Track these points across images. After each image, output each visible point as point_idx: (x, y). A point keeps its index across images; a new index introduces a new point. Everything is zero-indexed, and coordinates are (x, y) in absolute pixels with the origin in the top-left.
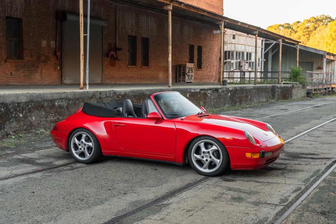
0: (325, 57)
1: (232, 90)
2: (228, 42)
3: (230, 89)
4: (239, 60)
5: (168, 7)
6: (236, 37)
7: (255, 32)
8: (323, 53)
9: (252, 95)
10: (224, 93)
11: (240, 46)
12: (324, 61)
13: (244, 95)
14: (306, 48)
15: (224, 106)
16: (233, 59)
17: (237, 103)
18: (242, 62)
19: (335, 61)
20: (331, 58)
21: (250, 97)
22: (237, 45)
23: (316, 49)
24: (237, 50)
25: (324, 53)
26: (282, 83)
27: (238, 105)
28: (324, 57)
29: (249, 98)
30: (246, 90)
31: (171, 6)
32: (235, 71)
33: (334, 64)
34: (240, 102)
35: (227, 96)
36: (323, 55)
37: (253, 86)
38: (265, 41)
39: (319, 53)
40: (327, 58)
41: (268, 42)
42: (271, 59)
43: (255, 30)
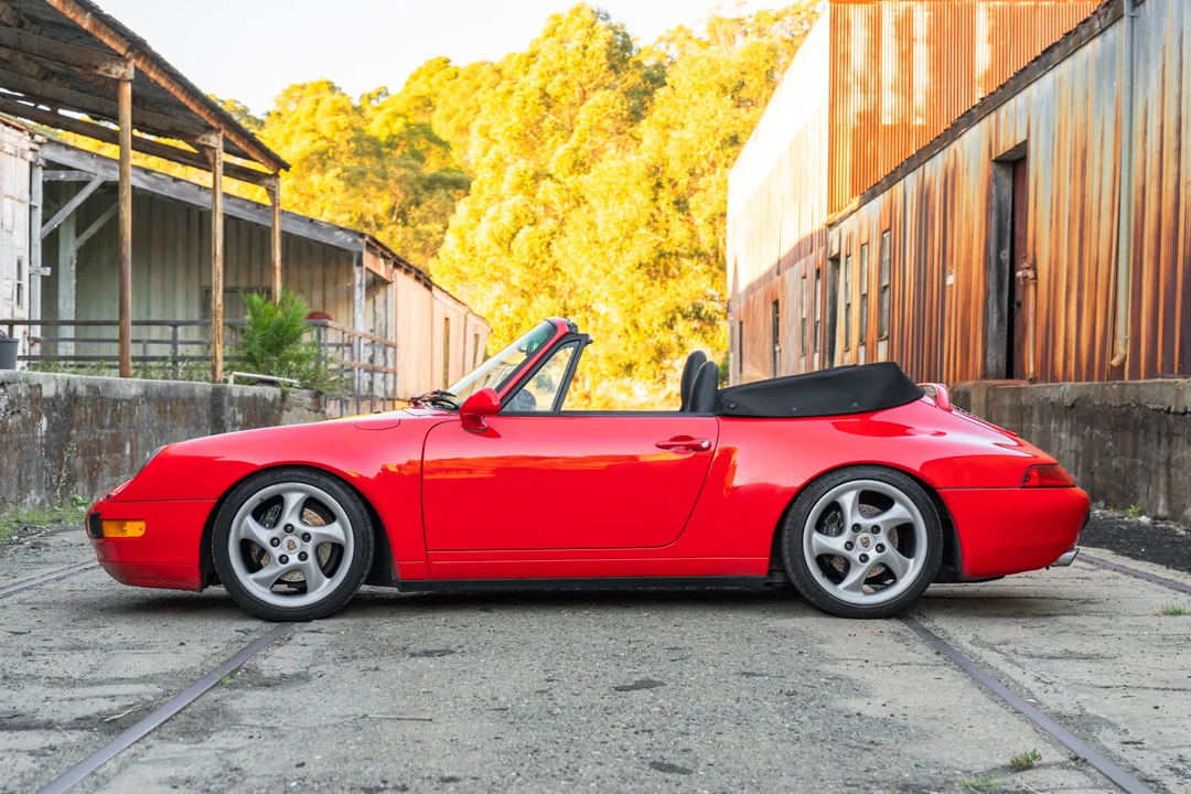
0: (360, 263)
1: (57, 396)
3: (48, 391)
7: (117, 71)
8: (350, 240)
9: (140, 439)
10: (19, 417)
12: (358, 282)
13: (105, 435)
15: (19, 502)
17: (80, 484)
20: (379, 267)
21: (132, 450)
23: (311, 221)
25: (355, 241)
26: (231, 379)
27: (83, 495)
28: (355, 262)
29: (128, 452)
30: (116, 401)
34: (91, 474)
35: (35, 437)
36: (350, 253)
37: (139, 384)
38: (44, 169)
39: (332, 243)
40: (368, 269)
41: (62, 176)
42: (73, 267)
43: (119, 58)
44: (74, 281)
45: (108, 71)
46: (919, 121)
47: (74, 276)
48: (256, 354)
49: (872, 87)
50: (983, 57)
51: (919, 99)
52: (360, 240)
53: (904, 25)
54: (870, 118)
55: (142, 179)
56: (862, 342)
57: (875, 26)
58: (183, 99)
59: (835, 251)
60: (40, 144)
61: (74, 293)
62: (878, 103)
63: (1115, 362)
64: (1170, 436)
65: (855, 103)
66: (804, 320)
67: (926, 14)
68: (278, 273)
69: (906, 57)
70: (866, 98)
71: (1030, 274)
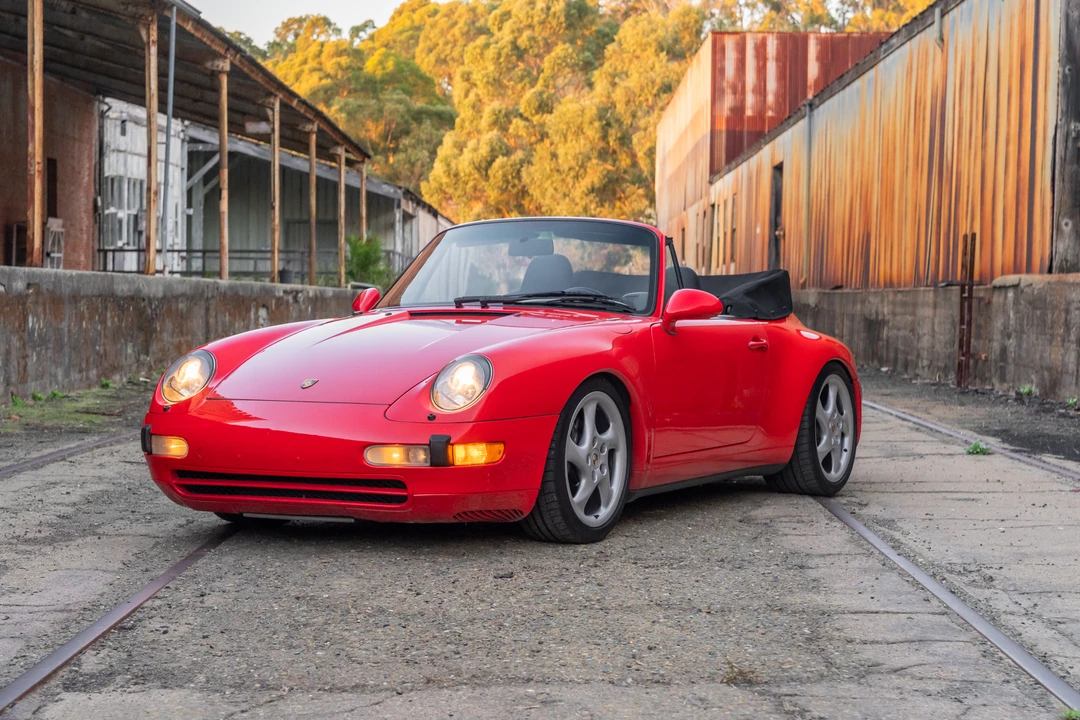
0: (399, 206)
2: (112, 147)
4: (134, 212)
5: (217, 63)
6: (129, 126)
7: (309, 127)
8: (392, 190)
11: (136, 158)
12: (397, 219)
14: (333, 171)
16: (120, 207)
18: (141, 218)
19: (414, 221)
20: (409, 207)
22: (129, 157)
24: (129, 175)
25: (395, 192)
28: (395, 206)
31: (228, 61)
32: (126, 247)
33: (411, 230)
36: (393, 200)
38: (189, 143)
39: (380, 192)
40: (404, 211)
41: (201, 147)
42: (202, 208)
43: (310, 121)
44: (202, 217)
45: (304, 127)
46: (770, 113)
47: (202, 212)
48: (355, 271)
49: (739, 89)
50: (813, 70)
51: (771, 99)
52: (399, 191)
53: (761, 48)
54: (738, 110)
55: (254, 150)
56: (724, 262)
57: (741, 49)
58: (331, 133)
59: (713, 202)
60: (186, 127)
61: (202, 225)
62: (743, 101)
63: (802, 281)
64: (806, 315)
65: (728, 101)
66: (697, 245)
67: (775, 42)
68: (364, 221)
69: (761, 71)
70: (735, 98)
71: (782, 233)
